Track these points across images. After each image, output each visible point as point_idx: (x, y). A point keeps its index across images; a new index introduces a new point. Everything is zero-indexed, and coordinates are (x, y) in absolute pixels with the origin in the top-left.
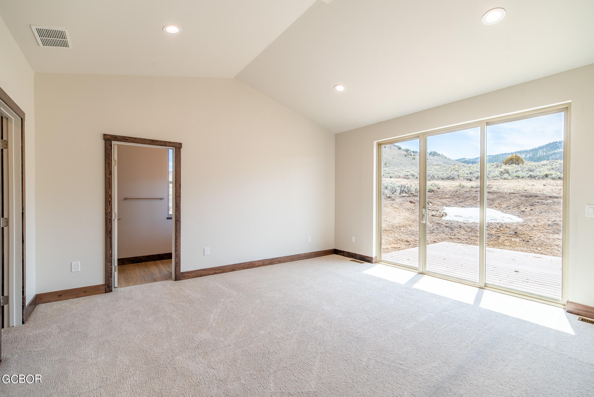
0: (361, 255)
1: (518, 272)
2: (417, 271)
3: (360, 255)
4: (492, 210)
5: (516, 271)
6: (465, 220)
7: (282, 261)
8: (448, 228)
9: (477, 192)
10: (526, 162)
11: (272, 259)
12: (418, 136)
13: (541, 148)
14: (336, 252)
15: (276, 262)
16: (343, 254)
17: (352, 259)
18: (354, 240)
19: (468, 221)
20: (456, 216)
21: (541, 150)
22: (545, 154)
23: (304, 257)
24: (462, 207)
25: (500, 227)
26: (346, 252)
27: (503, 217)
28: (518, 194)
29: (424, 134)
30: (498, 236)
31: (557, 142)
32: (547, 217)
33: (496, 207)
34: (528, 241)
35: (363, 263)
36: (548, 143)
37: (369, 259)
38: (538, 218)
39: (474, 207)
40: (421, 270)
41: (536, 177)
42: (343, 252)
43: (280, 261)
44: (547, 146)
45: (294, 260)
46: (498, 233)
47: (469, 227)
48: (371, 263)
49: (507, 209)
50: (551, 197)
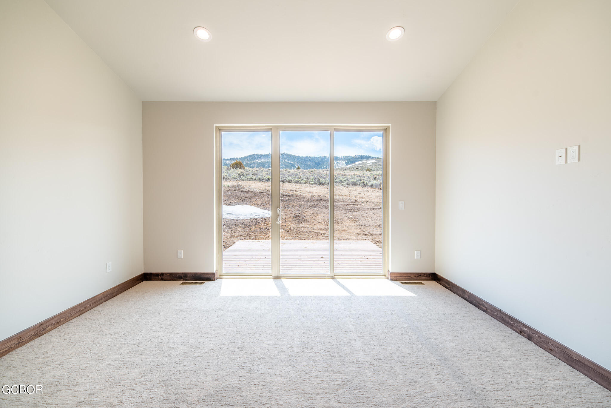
0: (196, 274)
1: (323, 257)
2: (271, 276)
3: (193, 273)
4: (252, 206)
5: (322, 257)
6: (236, 217)
7: (62, 320)
8: (225, 226)
9: (235, 191)
10: (246, 168)
11: (41, 324)
12: (270, 129)
13: (246, 157)
14: (146, 277)
15: (49, 327)
16: (162, 278)
17: (182, 282)
18: (181, 254)
19: (238, 218)
20: (228, 214)
21: (246, 160)
22: (248, 162)
23: (102, 299)
24: (229, 205)
25: (265, 221)
26: (168, 273)
27: (264, 213)
28: (266, 193)
29: (278, 128)
30: (268, 230)
31: (255, 155)
32: (290, 211)
33: (254, 204)
34: (289, 231)
35: (201, 283)
36: (250, 154)
37: (209, 276)
38: (285, 212)
39: (238, 205)
40: (275, 275)
41: (263, 179)
42: (162, 274)
43: (58, 323)
44: (250, 156)
45: (86, 310)
46: (266, 226)
47: (242, 224)
48: (213, 280)
49: (262, 206)
50: (286, 196)
